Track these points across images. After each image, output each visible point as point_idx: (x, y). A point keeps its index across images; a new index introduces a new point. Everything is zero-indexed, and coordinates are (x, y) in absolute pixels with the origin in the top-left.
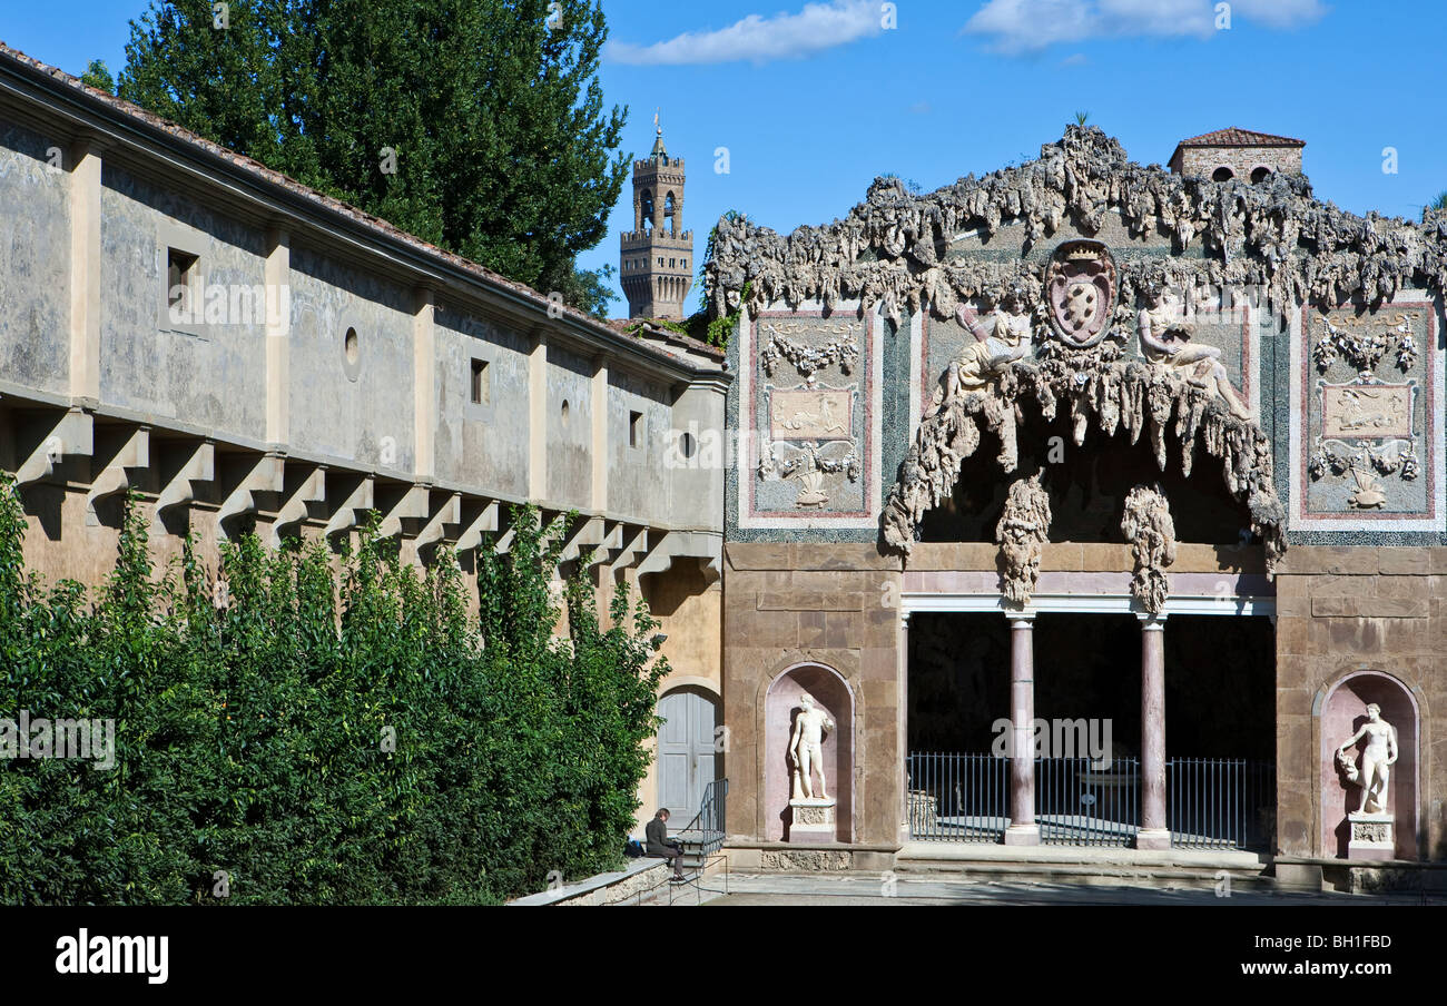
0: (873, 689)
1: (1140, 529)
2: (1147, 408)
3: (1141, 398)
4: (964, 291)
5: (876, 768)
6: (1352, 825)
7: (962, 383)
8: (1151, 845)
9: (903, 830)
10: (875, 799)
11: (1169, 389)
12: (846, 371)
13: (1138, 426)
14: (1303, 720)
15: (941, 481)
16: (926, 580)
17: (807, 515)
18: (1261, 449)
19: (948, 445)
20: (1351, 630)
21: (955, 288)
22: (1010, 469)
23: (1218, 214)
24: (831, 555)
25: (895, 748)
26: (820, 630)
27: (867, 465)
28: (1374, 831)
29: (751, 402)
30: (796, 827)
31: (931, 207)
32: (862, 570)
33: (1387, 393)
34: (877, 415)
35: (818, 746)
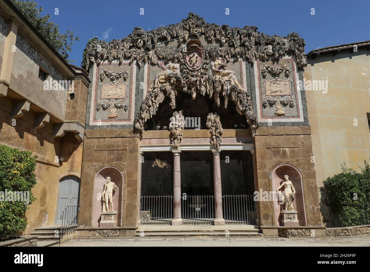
0: (130, 175)
1: (212, 124)
2: (214, 88)
3: (212, 85)
4: (160, 56)
5: (130, 201)
6: (285, 215)
7: (159, 82)
9: (138, 222)
10: (129, 211)
11: (220, 82)
12: (125, 79)
13: (211, 93)
14: (267, 180)
15: (152, 110)
16: (148, 141)
17: (111, 121)
18: (248, 98)
19: (155, 99)
20: (279, 152)
21: (158, 56)
22: (173, 108)
23: (233, 35)
24: (118, 133)
25: (136, 194)
26: (113, 156)
27: (130, 105)
28: (292, 216)
29: (96, 88)
30: (102, 222)
31: (151, 34)
32: (128, 137)
33: (283, 83)
34: (134, 91)
35: (111, 194)
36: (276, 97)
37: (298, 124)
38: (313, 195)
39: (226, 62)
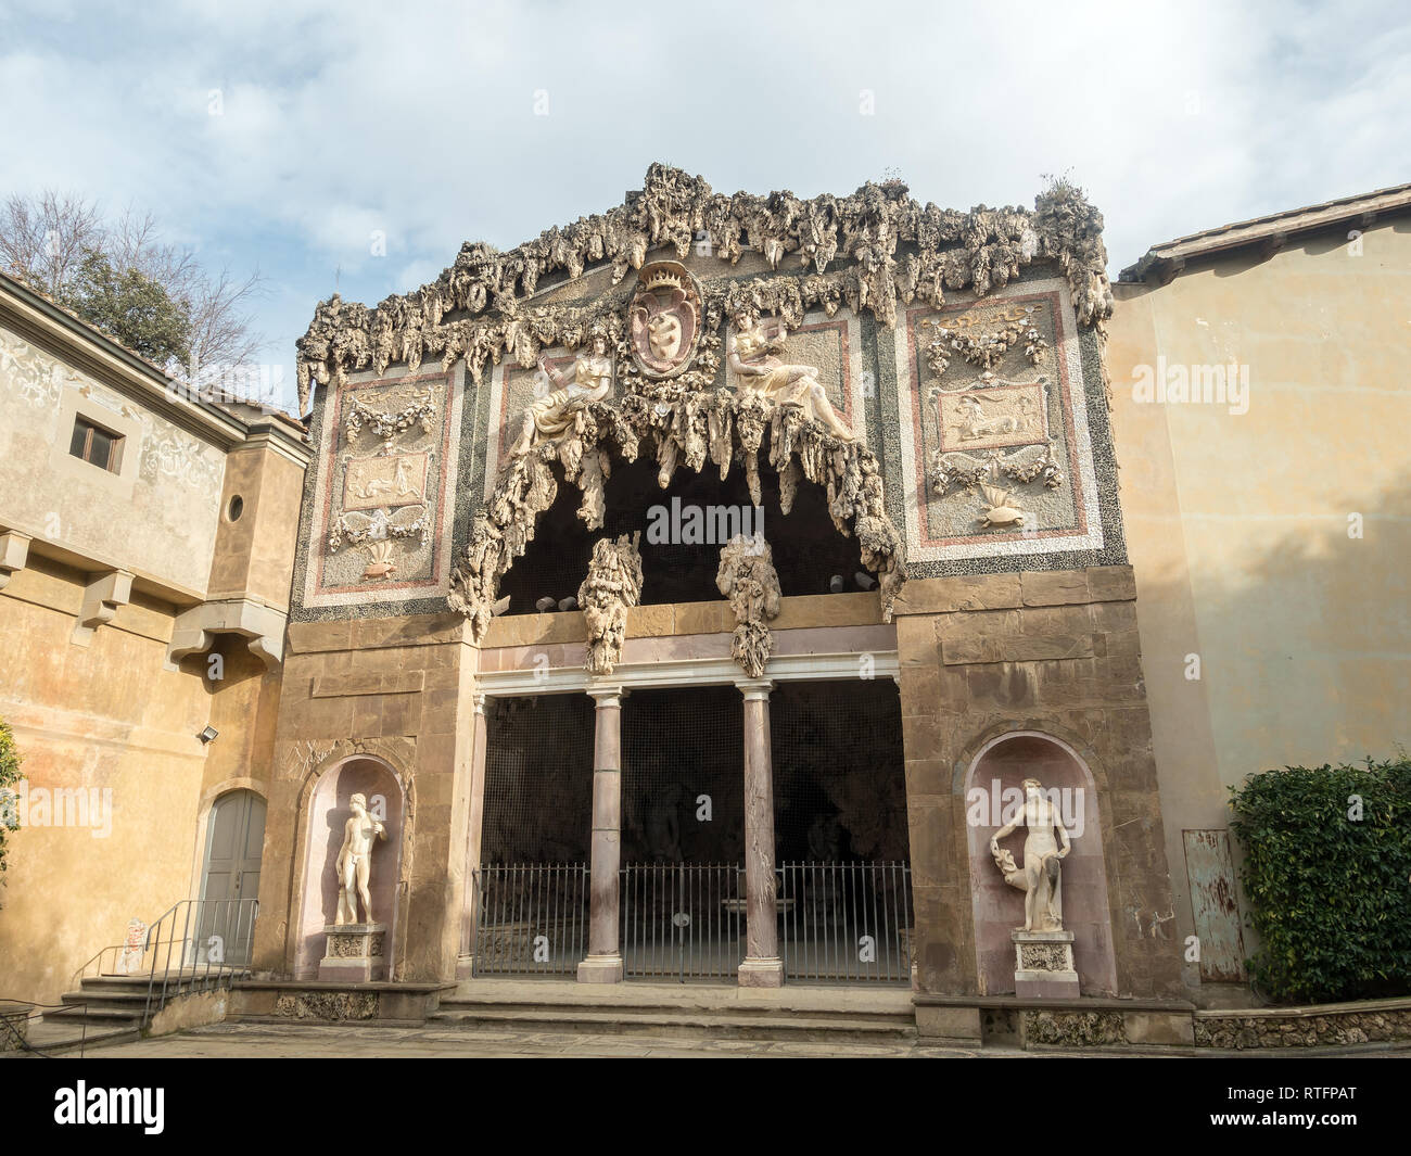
0: (428, 785)
1: (736, 580)
3: (729, 428)
4: (544, 338)
5: (424, 883)
6: (1018, 948)
7: (539, 432)
8: (756, 981)
9: (460, 964)
10: (420, 924)
11: (759, 411)
12: (423, 432)
13: (728, 458)
14: (941, 801)
15: (513, 539)
16: (504, 657)
17: (373, 589)
18: (867, 468)
19: (523, 499)
20: (995, 680)
21: (536, 338)
22: (591, 526)
23: (809, 227)
24: (394, 630)
25: (447, 857)
26: (375, 717)
27: (437, 529)
28: (1047, 955)
29: (328, 474)
30: (328, 961)
31: (514, 262)
32: (425, 645)
33: (1013, 395)
34: (452, 476)
35: (366, 859)
36: (985, 455)
37: (1077, 560)
38: (1143, 864)
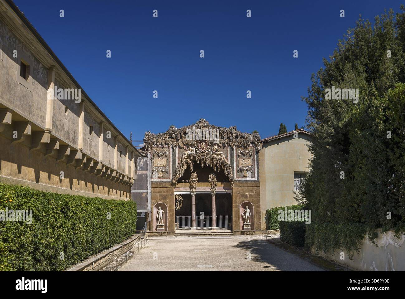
0: (170, 207)
1: (212, 180)
2: (213, 161)
4: (185, 144)
5: (171, 219)
7: (185, 158)
8: (214, 229)
9: (175, 229)
10: (171, 224)
11: (216, 158)
12: (166, 156)
13: (212, 164)
14: (237, 209)
15: (181, 173)
16: (179, 189)
17: (160, 179)
18: (230, 168)
19: (182, 167)
20: (244, 195)
21: (183, 143)
22: (191, 171)
23: (223, 133)
24: (164, 185)
25: (173, 215)
26: (162, 197)
27: (169, 171)
28: (248, 226)
30: (158, 229)
31: (180, 131)
32: (169, 187)
33: (248, 159)
34: (171, 163)
35: (162, 216)
36: (244, 167)
37: (254, 181)
38: (258, 216)
39: (219, 147)
